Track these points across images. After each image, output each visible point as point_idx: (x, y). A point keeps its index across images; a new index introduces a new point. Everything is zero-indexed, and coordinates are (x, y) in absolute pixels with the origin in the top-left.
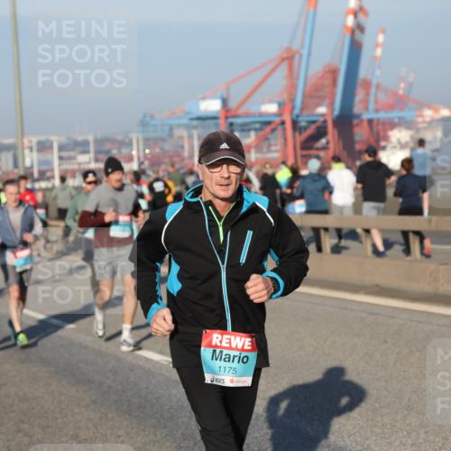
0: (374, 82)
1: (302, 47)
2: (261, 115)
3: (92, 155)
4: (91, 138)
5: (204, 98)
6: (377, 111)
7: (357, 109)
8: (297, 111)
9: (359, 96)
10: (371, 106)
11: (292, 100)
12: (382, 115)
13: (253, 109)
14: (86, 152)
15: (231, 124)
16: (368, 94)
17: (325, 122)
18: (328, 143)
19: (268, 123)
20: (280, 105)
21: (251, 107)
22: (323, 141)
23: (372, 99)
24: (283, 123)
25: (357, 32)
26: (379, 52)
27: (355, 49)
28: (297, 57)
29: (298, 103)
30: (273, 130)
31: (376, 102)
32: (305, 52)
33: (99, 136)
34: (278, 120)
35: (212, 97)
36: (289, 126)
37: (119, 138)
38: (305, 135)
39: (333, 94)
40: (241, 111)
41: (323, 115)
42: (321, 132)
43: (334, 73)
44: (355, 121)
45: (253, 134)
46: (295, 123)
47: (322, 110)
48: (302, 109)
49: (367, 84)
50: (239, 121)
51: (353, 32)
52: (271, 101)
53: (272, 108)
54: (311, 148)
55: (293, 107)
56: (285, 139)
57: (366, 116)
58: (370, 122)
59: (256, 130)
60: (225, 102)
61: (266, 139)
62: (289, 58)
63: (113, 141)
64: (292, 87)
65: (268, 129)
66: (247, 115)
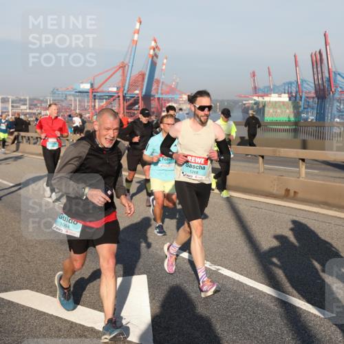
0: (161, 80)
1: (129, 62)
2: (109, 92)
3: (28, 106)
4: (28, 98)
5: (82, 83)
6: (162, 94)
7: (153, 93)
8: (125, 92)
9: (154, 87)
10: (160, 91)
11: (124, 87)
12: (164, 96)
13: (105, 89)
14: (25, 104)
15: (95, 96)
16: (158, 86)
17: (138, 97)
18: (139, 107)
19: (113, 96)
20: (117, 88)
21: (104, 88)
22: (137, 106)
23: (160, 88)
24: (119, 97)
25: (155, 57)
26: (164, 67)
27: (153, 65)
28: (127, 66)
29: (126, 88)
30: (114, 100)
31: (162, 90)
32: (130, 65)
33: (32, 97)
34: (116, 95)
35: (86, 82)
36: (121, 98)
37: (41, 99)
38: (128, 103)
39: (143, 85)
40: (100, 90)
41: (137, 94)
42: (136, 102)
43: (143, 75)
44: (152, 98)
45: (104, 101)
46: (124, 97)
47: (137, 92)
48: (128, 91)
49: (158, 82)
50: (99, 94)
51: (153, 57)
52: (114, 87)
53: (115, 89)
54: (131, 109)
55: (124, 90)
56: (120, 104)
57: (157, 96)
58: (159, 99)
59: (106, 99)
60: (92, 85)
61: (111, 103)
62: (123, 67)
63: (38, 100)
64: (124, 81)
65: (112, 99)
66: (102, 92)
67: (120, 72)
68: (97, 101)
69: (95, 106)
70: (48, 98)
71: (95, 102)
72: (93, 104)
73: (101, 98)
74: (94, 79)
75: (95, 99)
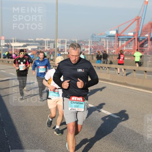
1: (142, 16)
2: (128, 36)
4: (76, 40)
5: (111, 30)
8: (139, 35)
11: (138, 32)
15: (119, 38)
17: (148, 39)
18: (148, 45)
19: (130, 38)
20: (134, 33)
21: (125, 33)
24: (135, 39)
28: (140, 19)
29: (140, 33)
30: (131, 41)
32: (143, 18)
34: (133, 38)
35: (113, 30)
36: (136, 40)
38: (141, 43)
40: (122, 35)
41: (147, 37)
45: (125, 41)
46: (138, 39)
47: (147, 35)
48: (141, 35)
50: (121, 37)
52: (131, 32)
53: (132, 34)
54: (142, 47)
55: (138, 34)
56: (135, 44)
59: (126, 40)
60: (117, 31)
61: (129, 43)
62: (138, 19)
64: (138, 28)
65: (130, 40)
66: (124, 36)
67: (136, 23)
68: (120, 41)
69: (119, 45)
70: (89, 40)
71: (119, 43)
72: (117, 44)
73: (123, 40)
74: (118, 28)
75: (119, 41)
